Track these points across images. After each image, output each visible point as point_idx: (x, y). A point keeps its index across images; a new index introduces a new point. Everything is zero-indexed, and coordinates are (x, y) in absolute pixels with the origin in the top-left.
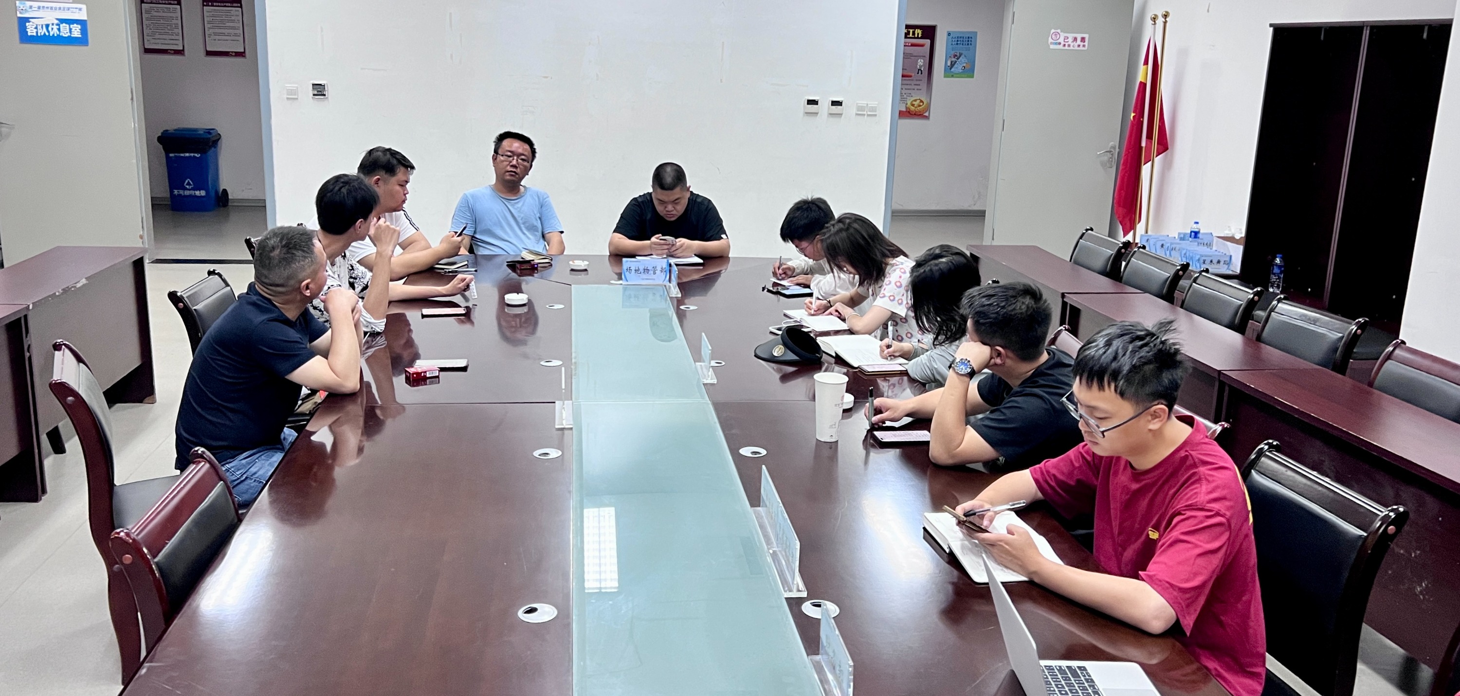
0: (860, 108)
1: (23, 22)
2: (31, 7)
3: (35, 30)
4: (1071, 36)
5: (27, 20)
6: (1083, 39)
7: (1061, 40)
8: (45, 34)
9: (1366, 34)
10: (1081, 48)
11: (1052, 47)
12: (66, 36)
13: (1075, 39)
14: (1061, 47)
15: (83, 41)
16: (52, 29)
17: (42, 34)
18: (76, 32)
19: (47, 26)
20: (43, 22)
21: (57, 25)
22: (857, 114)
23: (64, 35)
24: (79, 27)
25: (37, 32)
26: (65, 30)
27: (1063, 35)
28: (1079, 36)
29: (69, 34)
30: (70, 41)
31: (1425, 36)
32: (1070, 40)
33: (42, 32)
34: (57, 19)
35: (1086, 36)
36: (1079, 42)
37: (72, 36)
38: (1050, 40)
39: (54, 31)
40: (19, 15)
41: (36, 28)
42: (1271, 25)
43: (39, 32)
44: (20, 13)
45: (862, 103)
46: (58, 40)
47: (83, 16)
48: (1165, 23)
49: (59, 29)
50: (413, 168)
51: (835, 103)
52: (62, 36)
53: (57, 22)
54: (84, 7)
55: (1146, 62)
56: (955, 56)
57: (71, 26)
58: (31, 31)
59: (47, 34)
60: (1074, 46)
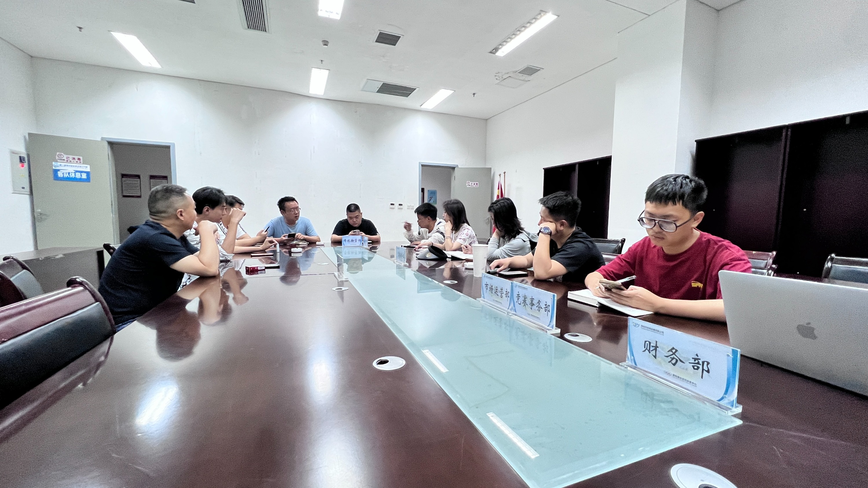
0: (409, 206)
1: (56, 171)
2: (60, 165)
3: (62, 175)
4: (473, 183)
5: (59, 170)
6: (477, 184)
7: (470, 184)
8: (67, 176)
9: (577, 166)
10: (477, 187)
11: (468, 186)
12: (79, 177)
13: (474, 184)
14: (470, 186)
15: (88, 180)
16: (72, 174)
17: (66, 176)
18: (84, 176)
19: (69, 173)
20: (67, 171)
21: (74, 173)
22: (408, 209)
23: (78, 177)
24: (86, 174)
25: (63, 176)
26: (78, 176)
27: (471, 183)
28: (476, 183)
29: (80, 177)
30: (81, 180)
31: (598, 163)
32: (473, 184)
33: (66, 175)
34: (74, 171)
35: (478, 183)
36: (476, 185)
37: (82, 178)
38: (467, 184)
39: (73, 175)
40: (54, 168)
41: (63, 174)
42: (543, 169)
43: (65, 175)
44: (55, 167)
45: (409, 205)
46: (75, 180)
47: (88, 170)
48: (505, 175)
49: (75, 175)
50: (243, 204)
51: (400, 205)
52: (77, 178)
53: (74, 172)
54: (89, 166)
55: (499, 189)
56: (430, 198)
57: (82, 174)
58: (60, 174)
59: (69, 176)
60: (474, 186)
